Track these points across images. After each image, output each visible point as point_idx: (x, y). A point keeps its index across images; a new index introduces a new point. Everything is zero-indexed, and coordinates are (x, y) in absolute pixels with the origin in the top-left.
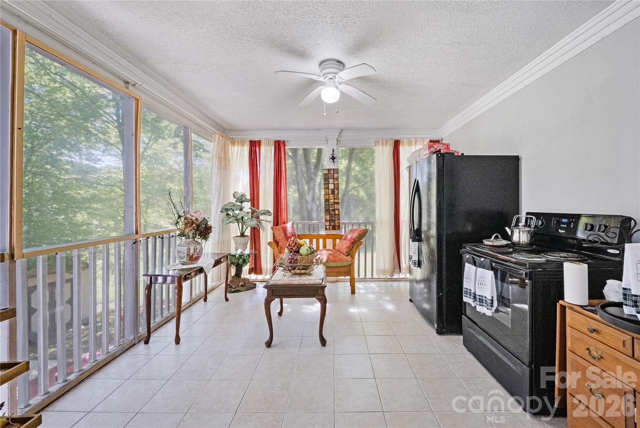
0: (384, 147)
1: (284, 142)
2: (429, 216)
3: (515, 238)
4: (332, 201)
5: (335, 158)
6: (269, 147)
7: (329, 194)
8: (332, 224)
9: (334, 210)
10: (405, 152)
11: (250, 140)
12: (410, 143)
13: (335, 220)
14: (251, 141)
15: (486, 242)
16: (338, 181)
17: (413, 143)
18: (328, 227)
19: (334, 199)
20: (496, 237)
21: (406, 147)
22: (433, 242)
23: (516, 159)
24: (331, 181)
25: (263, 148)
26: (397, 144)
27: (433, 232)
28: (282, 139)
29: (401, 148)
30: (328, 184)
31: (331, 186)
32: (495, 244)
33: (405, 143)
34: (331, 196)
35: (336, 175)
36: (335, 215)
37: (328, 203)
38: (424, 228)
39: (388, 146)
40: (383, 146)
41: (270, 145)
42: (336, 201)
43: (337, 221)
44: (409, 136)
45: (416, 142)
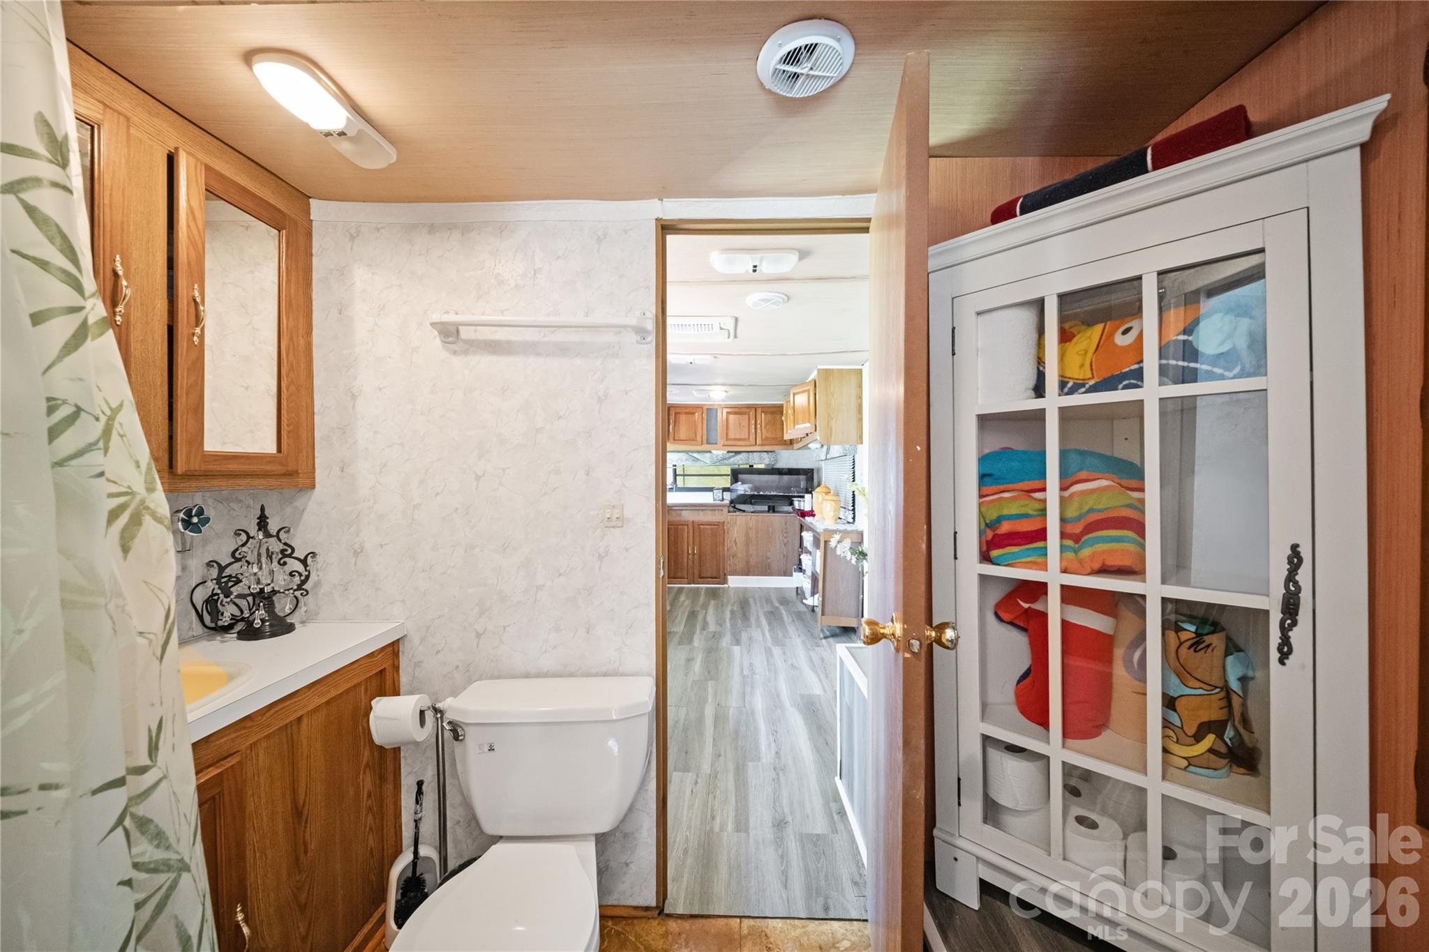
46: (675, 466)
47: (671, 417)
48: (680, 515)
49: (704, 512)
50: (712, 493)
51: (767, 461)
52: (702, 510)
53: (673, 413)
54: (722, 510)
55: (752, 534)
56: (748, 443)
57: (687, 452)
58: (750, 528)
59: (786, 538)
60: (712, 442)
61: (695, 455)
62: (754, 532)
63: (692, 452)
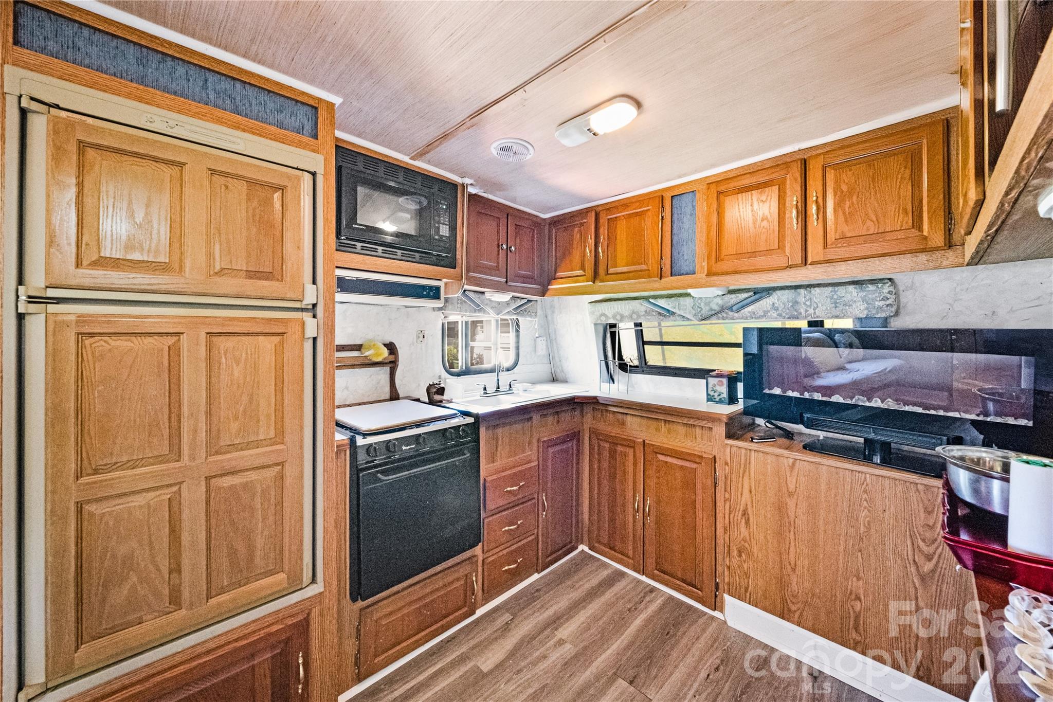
46: (640, 325)
47: (601, 230)
48: (623, 424)
49: (671, 426)
50: (705, 381)
51: (860, 310)
52: (665, 421)
53: (603, 220)
54: (711, 429)
55: (797, 509)
56: (782, 261)
57: (646, 298)
58: (791, 494)
59: (929, 558)
60: (685, 269)
61: (662, 303)
62: (803, 506)
63: (655, 297)
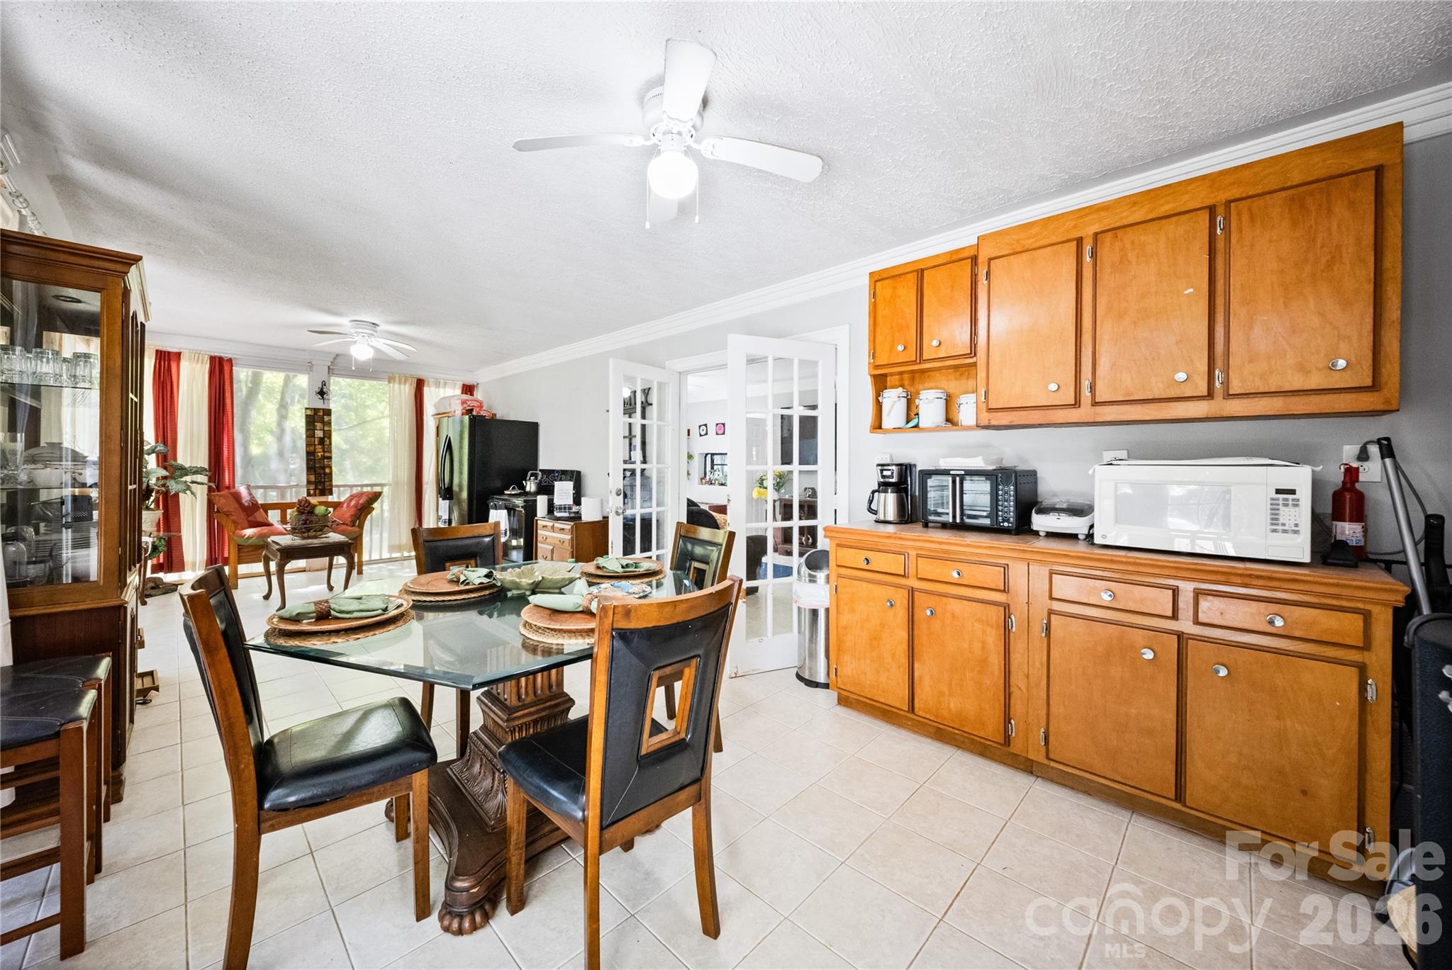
0: (402, 386)
1: (230, 360)
2: (461, 473)
3: (528, 489)
4: (319, 454)
5: (324, 393)
6: (199, 365)
7: (315, 445)
8: (320, 487)
9: (323, 468)
10: (431, 397)
11: (157, 348)
12: (438, 385)
13: (324, 482)
14: (161, 351)
15: (506, 492)
16: (330, 426)
17: (442, 384)
18: (312, 492)
19: (324, 452)
20: (514, 488)
21: (433, 389)
22: (465, 506)
23: (534, 426)
24: (319, 425)
25: (185, 364)
26: (420, 384)
27: (465, 495)
28: (226, 355)
29: (426, 390)
30: (314, 430)
31: (319, 434)
32: (513, 493)
33: (431, 383)
34: (319, 448)
35: (326, 418)
36: (325, 474)
37: (312, 458)
38: (455, 488)
39: (407, 385)
40: (400, 383)
41: (202, 363)
42: (326, 454)
43: (327, 484)
44: (437, 375)
45: (445, 384)
